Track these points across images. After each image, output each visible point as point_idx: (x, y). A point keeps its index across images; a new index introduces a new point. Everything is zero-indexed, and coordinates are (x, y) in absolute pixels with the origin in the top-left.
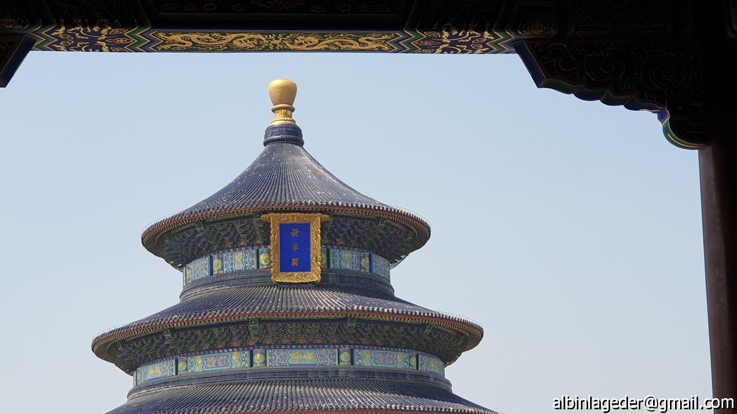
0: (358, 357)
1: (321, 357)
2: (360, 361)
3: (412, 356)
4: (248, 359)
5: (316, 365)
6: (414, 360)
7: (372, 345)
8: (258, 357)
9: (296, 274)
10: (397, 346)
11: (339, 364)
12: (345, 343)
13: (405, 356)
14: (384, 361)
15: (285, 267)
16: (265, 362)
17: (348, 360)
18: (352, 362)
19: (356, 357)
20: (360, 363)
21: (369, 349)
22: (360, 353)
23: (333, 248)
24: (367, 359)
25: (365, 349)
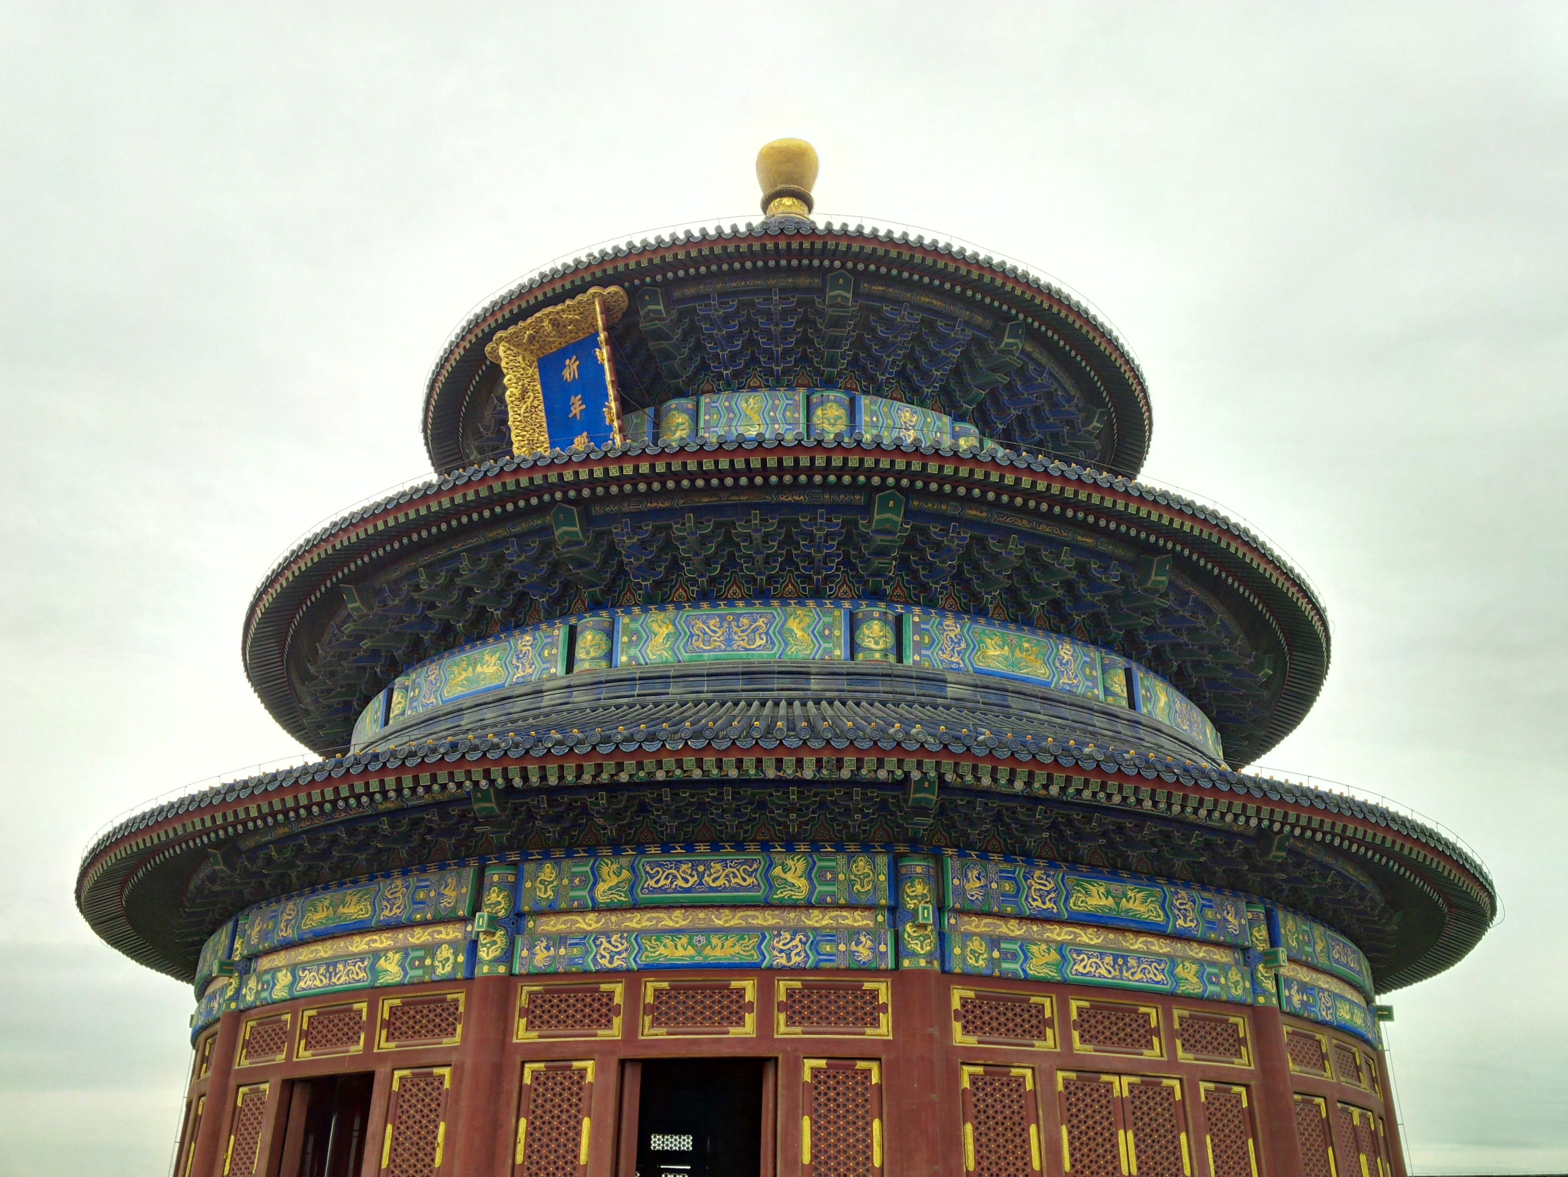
0: (625, 639)
1: (518, 658)
2: (633, 651)
3: (869, 618)
4: (384, 709)
5: (503, 686)
11: (569, 669)
13: (828, 619)
14: (729, 641)
17: (592, 654)
18: (609, 656)
19: (621, 640)
20: (634, 658)
22: (634, 626)
25: (660, 612)
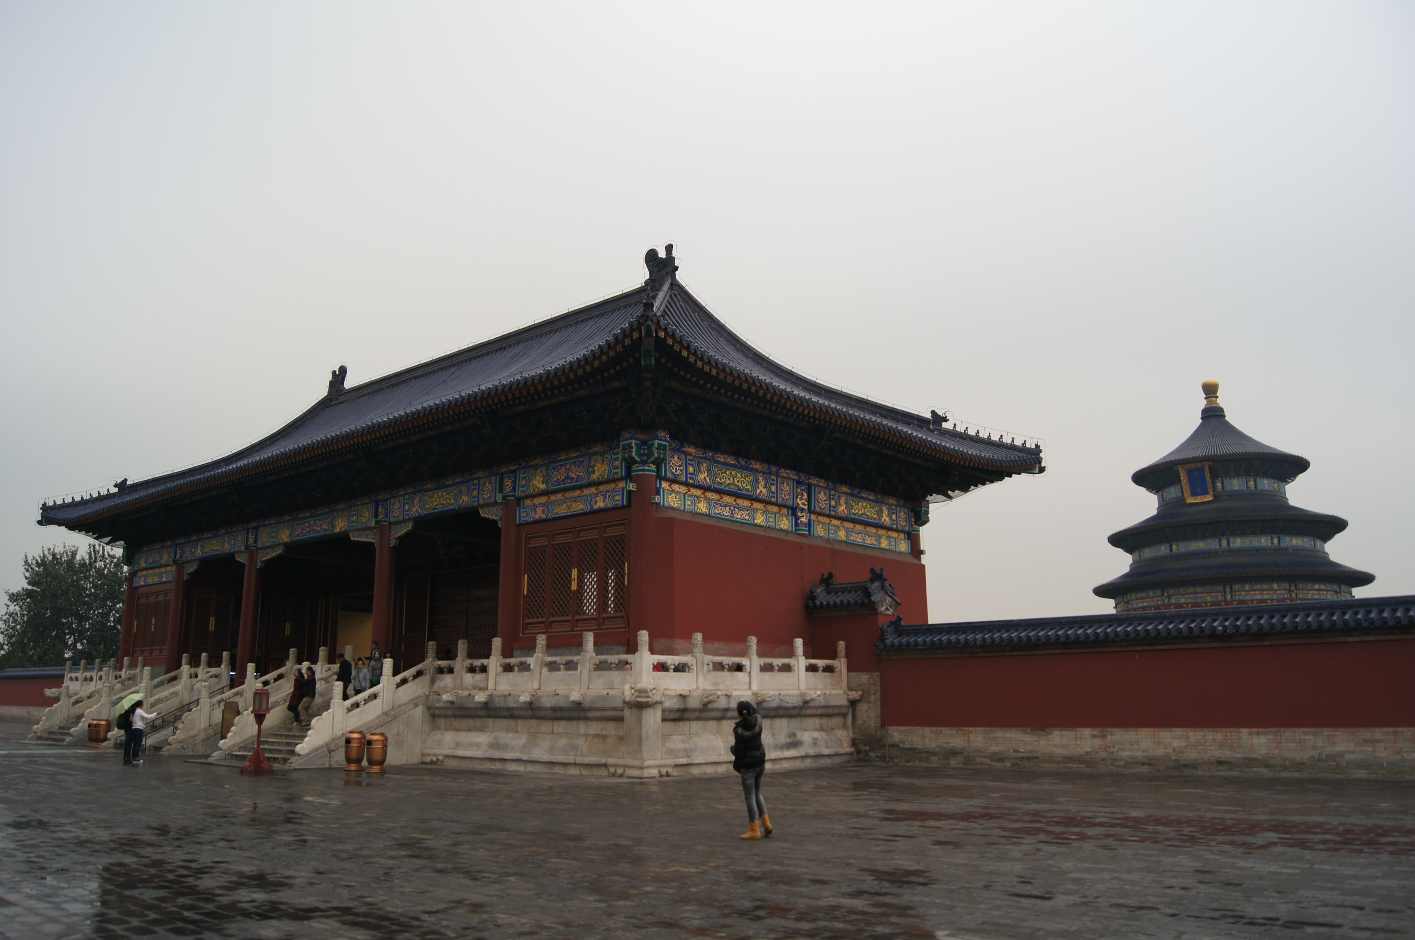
1: (1209, 544)
3: (1276, 538)
4: (1168, 548)
5: (1204, 548)
6: (1276, 541)
7: (1243, 534)
8: (1174, 547)
9: (1199, 497)
10: (1263, 532)
11: (1221, 546)
12: (1223, 535)
13: (1268, 538)
15: (1194, 494)
16: (1178, 549)
17: (1225, 544)
18: (1229, 545)
19: (1231, 542)
20: (1234, 545)
21: (1240, 536)
22: (1233, 540)
23: (1226, 478)
24: (1237, 543)
25: (1237, 537)
